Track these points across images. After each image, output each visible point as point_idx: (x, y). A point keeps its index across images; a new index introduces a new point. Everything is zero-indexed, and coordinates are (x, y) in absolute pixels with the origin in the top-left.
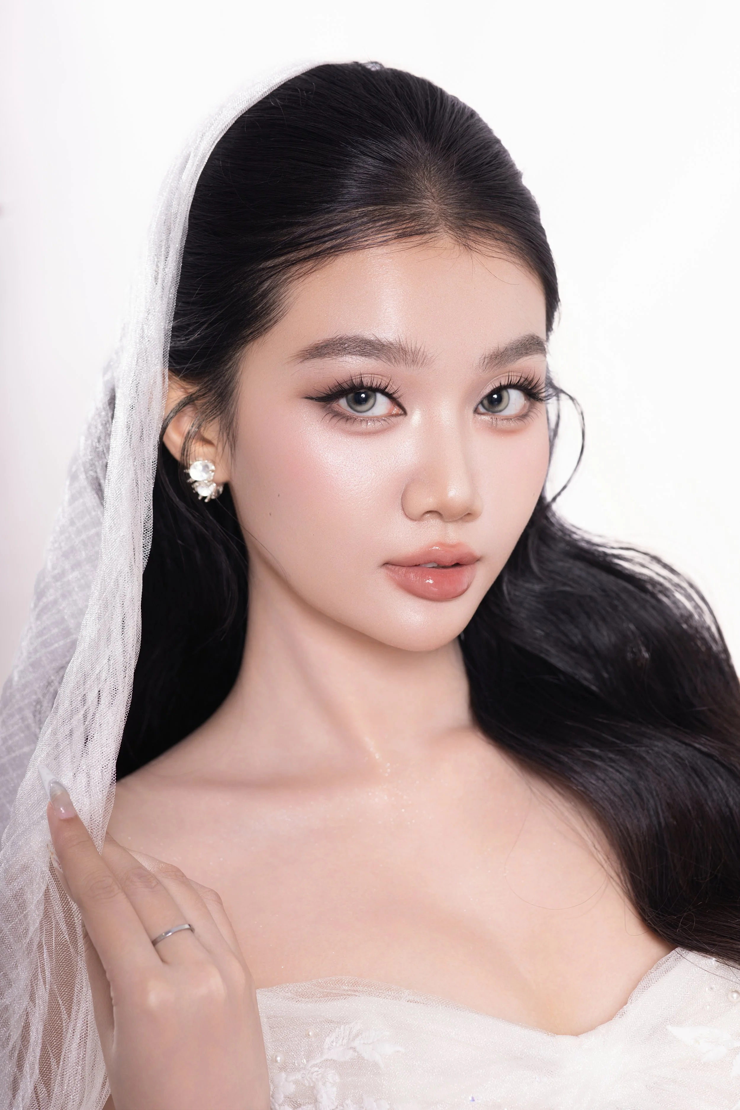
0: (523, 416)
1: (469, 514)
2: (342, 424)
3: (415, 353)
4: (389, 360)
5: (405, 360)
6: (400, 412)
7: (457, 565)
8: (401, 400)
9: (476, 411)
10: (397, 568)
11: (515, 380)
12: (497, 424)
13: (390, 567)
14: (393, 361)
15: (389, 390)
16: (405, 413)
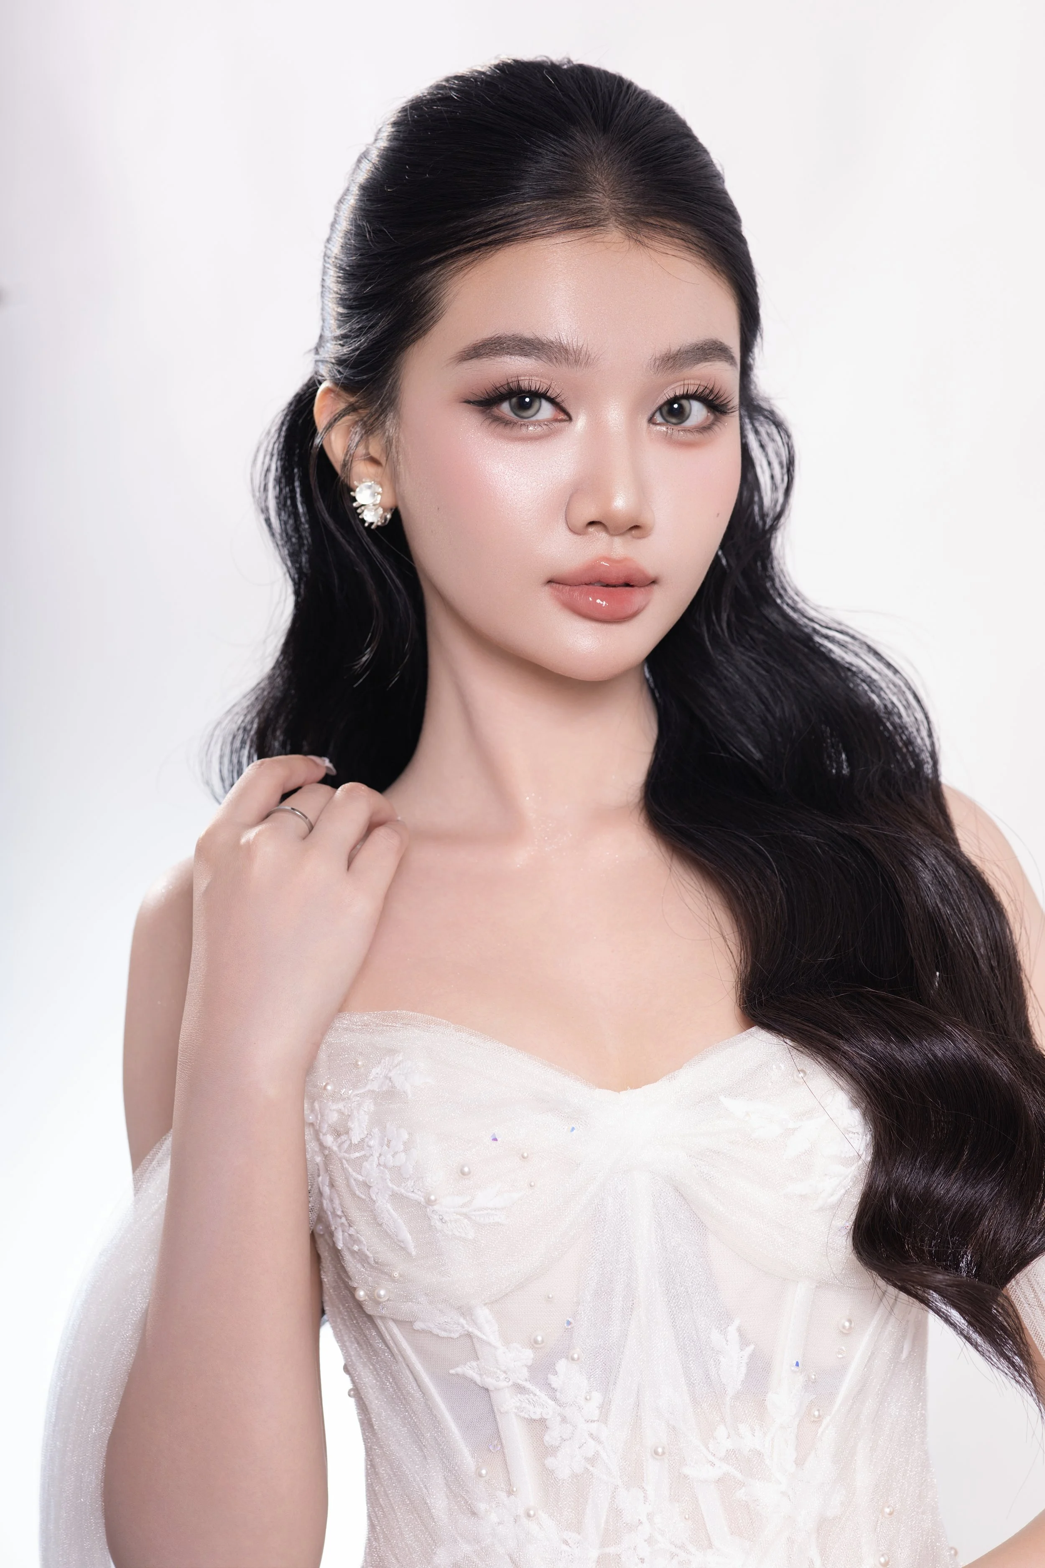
0: (704, 429)
1: (636, 527)
2: (500, 429)
3: (577, 353)
4: (551, 360)
5: (567, 360)
6: (565, 417)
7: (627, 585)
8: (565, 405)
9: (651, 420)
10: (561, 586)
11: (692, 389)
12: (672, 434)
13: (554, 585)
14: (555, 362)
15: (551, 394)
16: (570, 418)
